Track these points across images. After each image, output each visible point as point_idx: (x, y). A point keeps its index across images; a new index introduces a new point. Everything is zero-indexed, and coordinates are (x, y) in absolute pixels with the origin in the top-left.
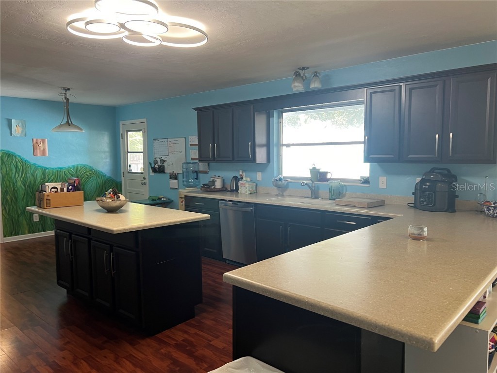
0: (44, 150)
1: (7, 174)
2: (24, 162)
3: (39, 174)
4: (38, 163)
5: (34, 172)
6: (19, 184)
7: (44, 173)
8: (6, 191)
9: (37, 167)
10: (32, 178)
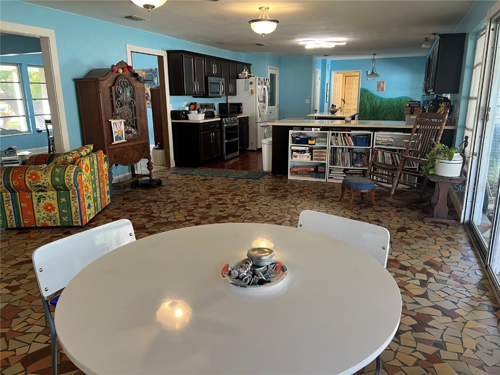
0: (383, 88)
1: (363, 101)
2: (372, 95)
3: (379, 101)
4: (379, 95)
5: (376, 100)
6: (368, 106)
7: (381, 101)
8: (361, 110)
9: (378, 98)
10: (374, 103)
